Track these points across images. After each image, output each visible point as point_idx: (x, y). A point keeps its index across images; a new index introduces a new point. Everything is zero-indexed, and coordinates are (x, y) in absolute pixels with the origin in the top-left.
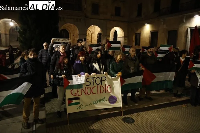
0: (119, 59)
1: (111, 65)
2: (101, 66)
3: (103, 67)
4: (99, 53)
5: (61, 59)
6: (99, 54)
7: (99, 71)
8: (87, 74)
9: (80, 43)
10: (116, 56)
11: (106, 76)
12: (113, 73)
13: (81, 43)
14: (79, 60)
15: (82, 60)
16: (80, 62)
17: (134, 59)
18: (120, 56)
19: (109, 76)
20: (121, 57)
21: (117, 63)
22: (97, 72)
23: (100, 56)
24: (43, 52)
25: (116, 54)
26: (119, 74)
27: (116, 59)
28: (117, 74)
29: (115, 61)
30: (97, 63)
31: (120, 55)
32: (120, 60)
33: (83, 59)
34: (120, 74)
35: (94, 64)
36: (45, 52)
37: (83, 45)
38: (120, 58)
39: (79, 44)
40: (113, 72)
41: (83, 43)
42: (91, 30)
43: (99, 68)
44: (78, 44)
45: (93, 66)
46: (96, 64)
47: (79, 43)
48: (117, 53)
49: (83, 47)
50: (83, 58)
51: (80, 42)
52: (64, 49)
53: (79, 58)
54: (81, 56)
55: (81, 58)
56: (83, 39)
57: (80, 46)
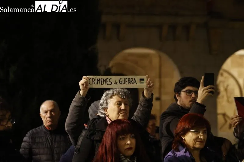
5: (107, 140)
9: (189, 92)
13: (193, 95)
14: (181, 147)
15: (197, 145)
16: (187, 154)
24: (37, 140)
33: (201, 141)
36: (44, 139)
37: (199, 101)
39: (183, 99)
41: (202, 93)
42: (240, 75)
44: (179, 95)
47: (183, 94)
51: (187, 88)
52: (123, 107)
53: (182, 136)
54: (192, 130)
55: (189, 138)
56: (202, 77)
57: (185, 105)
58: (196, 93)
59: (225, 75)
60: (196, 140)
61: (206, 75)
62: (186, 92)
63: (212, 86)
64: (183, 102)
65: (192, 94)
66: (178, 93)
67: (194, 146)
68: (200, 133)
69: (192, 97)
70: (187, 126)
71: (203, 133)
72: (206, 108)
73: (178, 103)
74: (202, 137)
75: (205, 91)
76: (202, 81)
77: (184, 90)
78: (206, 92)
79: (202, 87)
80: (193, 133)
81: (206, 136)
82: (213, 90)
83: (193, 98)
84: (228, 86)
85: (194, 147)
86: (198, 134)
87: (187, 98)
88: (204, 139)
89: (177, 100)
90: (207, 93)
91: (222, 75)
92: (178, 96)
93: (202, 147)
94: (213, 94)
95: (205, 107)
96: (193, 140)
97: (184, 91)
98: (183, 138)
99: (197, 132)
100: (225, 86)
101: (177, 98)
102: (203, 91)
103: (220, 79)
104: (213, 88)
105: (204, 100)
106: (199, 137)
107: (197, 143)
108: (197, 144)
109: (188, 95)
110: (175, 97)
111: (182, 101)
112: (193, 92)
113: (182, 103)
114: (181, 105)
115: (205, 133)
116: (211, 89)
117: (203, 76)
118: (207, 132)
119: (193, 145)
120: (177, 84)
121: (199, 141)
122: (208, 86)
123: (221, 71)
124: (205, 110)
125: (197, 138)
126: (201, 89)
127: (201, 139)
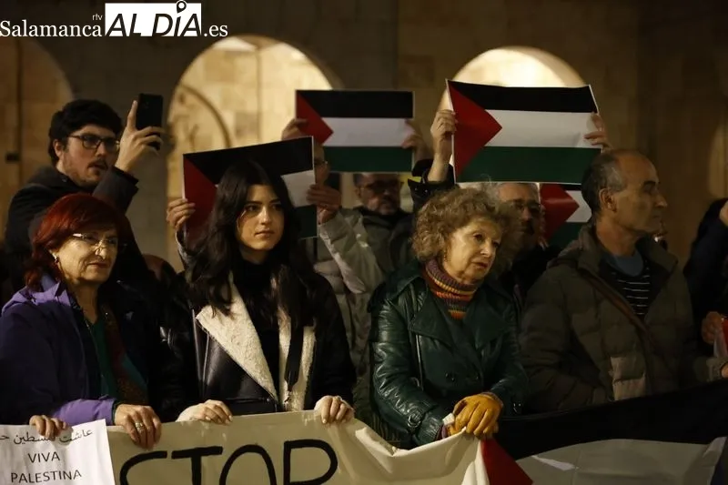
0: (469, 272)
1: (385, 335)
2: (285, 341)
3: (308, 341)
4: (256, 208)
6: (263, 215)
7: (265, 381)
8: (139, 408)
9: (91, 140)
10: (435, 242)
11: (332, 436)
12: (408, 410)
13: (101, 150)
14: (46, 281)
15: (90, 274)
16: (64, 298)
17: (633, 268)
18: (479, 238)
19: (363, 434)
20: (487, 249)
21: (455, 312)
22: (245, 393)
23: (268, 234)
25: (433, 219)
26: (466, 410)
27: (441, 268)
28: (449, 419)
29: (422, 283)
30: (238, 307)
31: (469, 229)
32: (475, 281)
33: (101, 265)
34: (476, 409)
35: (207, 319)
37: (121, 164)
38: (477, 253)
39: (74, 157)
40: (409, 393)
42: (226, 102)
43: (261, 359)
44: (64, 145)
45: (203, 334)
46: (227, 313)
47: (73, 144)
48: (443, 206)
49: (127, 184)
50: (101, 250)
51: (84, 131)
53: (50, 251)
54: (79, 235)
55: (71, 256)
56: (132, 103)
57: (77, 174)
58: (112, 143)
59: (191, 99)
60: (87, 260)
61: (143, 100)
62: (82, 138)
63: (156, 129)
64: (71, 164)
65: (98, 146)
66: (60, 140)
67: (82, 275)
68: (98, 242)
69: (97, 153)
70: (65, 226)
71: (109, 242)
72: (137, 185)
73: (60, 167)
74: (103, 253)
75: (138, 142)
76: (131, 114)
77: (79, 133)
78: (141, 143)
79: (133, 130)
80: (81, 243)
81: (114, 251)
82: (160, 140)
83: (99, 155)
84: (196, 128)
85: (81, 279)
86: (93, 244)
87: (83, 156)
88: (108, 259)
89: (56, 159)
90: (143, 147)
91: (182, 100)
92: (59, 149)
93: (103, 278)
94: (158, 148)
95: (136, 181)
96: (81, 259)
97: (77, 137)
98: (53, 255)
99: (92, 240)
100: (191, 127)
101: (58, 153)
102: (135, 139)
103: (176, 110)
104: (158, 134)
105: (136, 163)
106: (96, 253)
107: (89, 267)
108: (90, 271)
109: (87, 148)
110: (51, 151)
111: (68, 163)
112: (102, 140)
113: (69, 168)
114: (67, 172)
115: (112, 242)
116: (154, 137)
117: (135, 102)
118: (116, 240)
119: (80, 273)
120: (59, 115)
121: (94, 262)
122: (147, 129)
123: (179, 91)
124: (135, 191)
125: (92, 255)
126: (128, 135)
127: (101, 257)
